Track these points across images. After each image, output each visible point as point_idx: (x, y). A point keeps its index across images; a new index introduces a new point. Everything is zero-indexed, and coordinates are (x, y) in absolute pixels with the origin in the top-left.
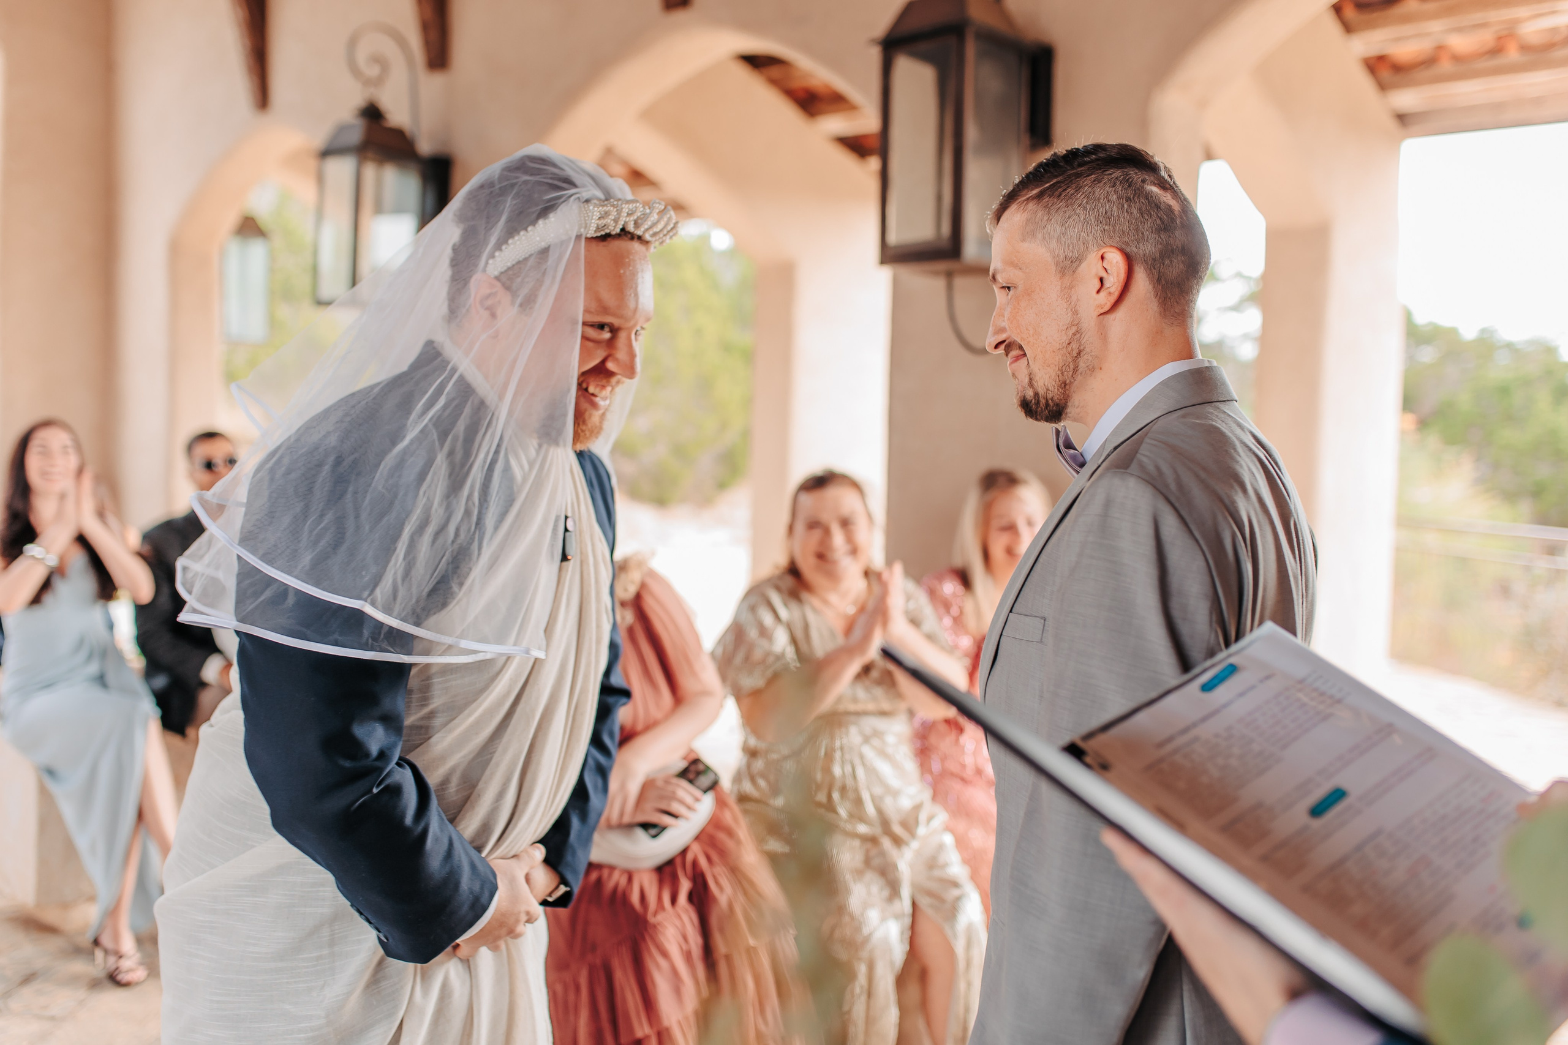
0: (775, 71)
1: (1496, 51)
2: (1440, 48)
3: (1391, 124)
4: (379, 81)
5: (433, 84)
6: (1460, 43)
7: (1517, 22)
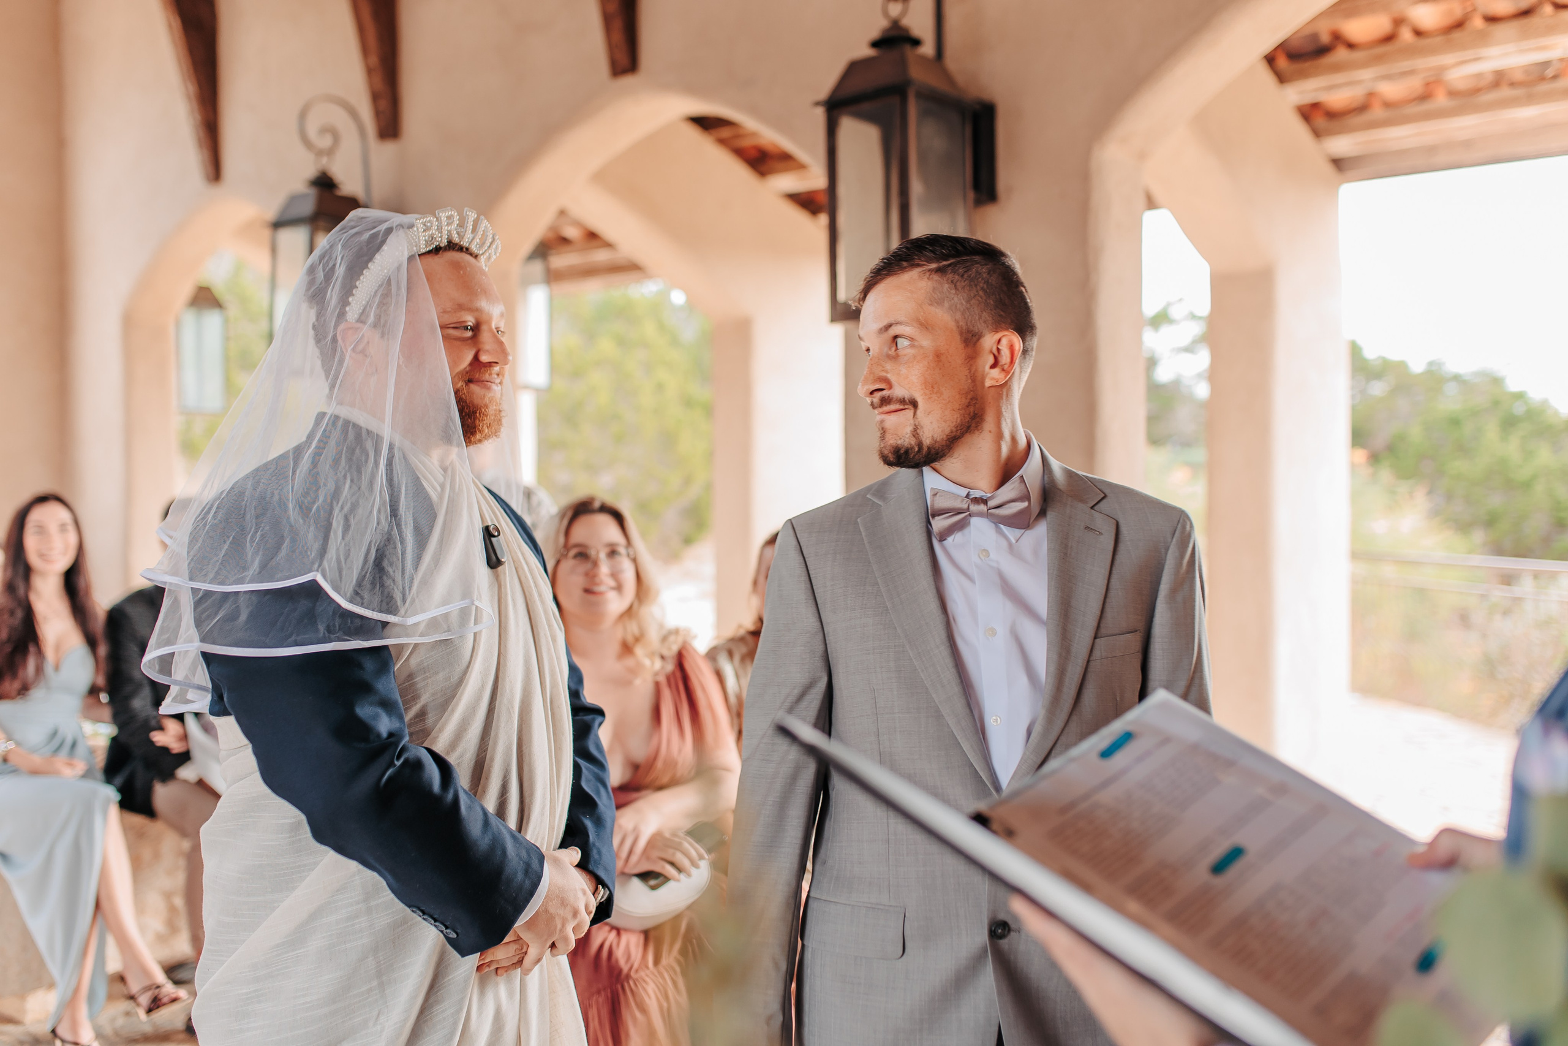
0: (725, 133)
1: (1425, 96)
2: (1371, 95)
3: (1329, 169)
4: (330, 152)
5: (384, 153)
6: (1390, 90)
7: (1444, 69)
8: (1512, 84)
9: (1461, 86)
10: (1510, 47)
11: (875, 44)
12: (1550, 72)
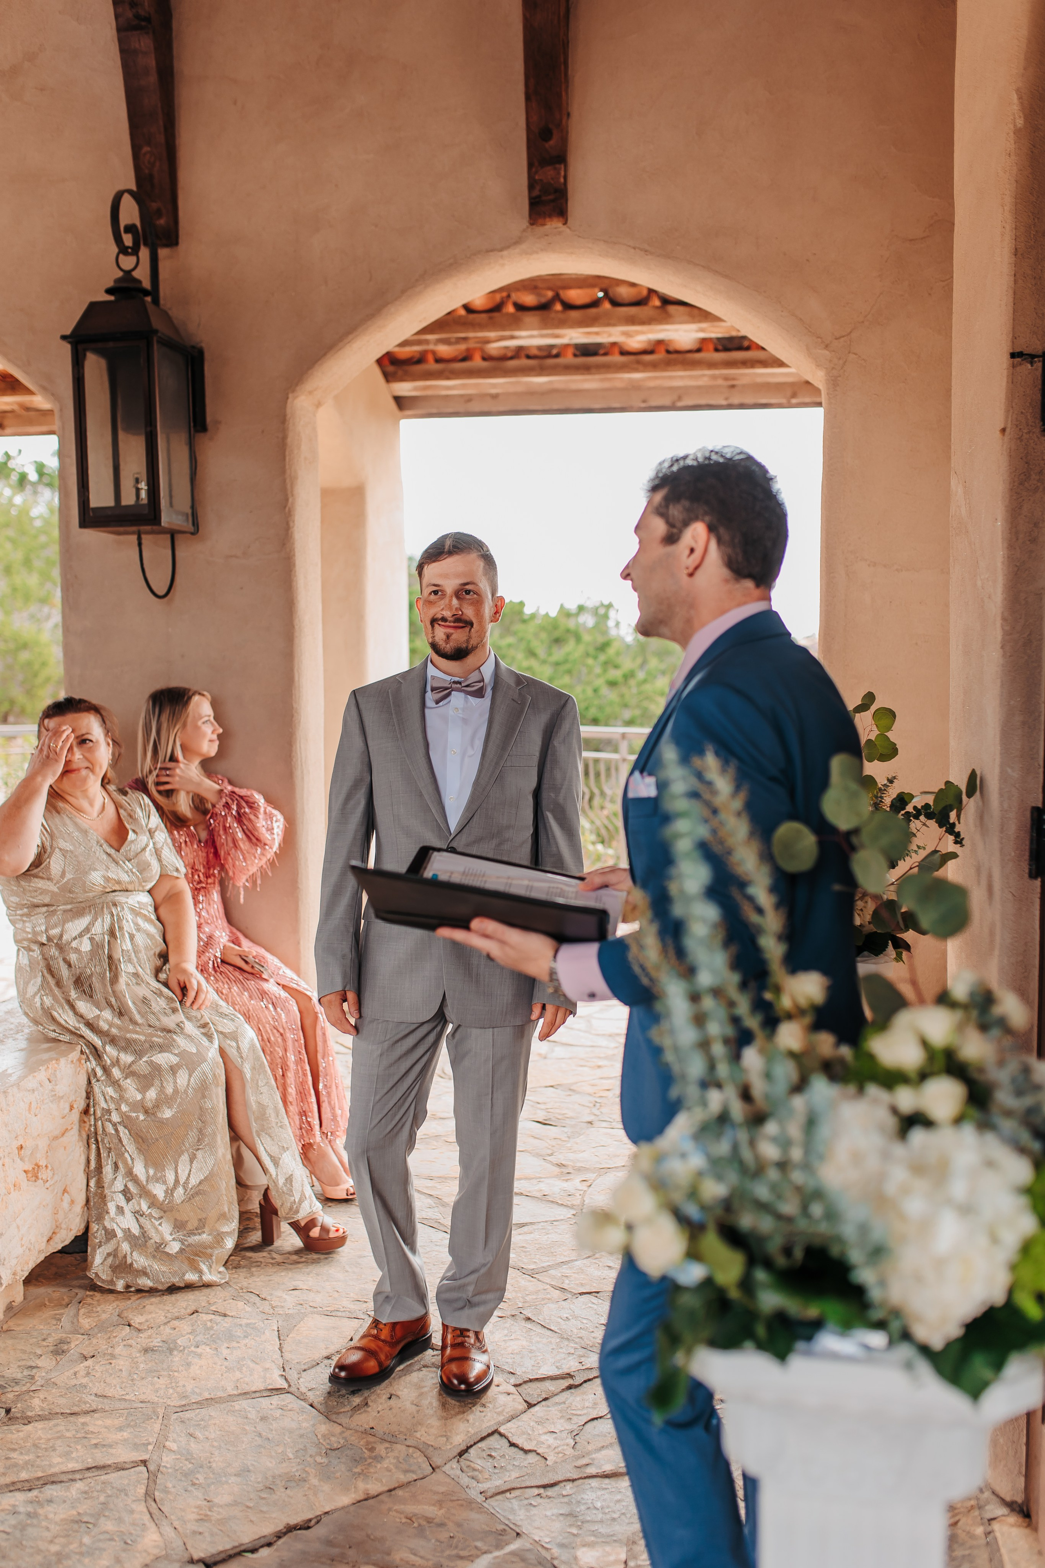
1: (466, 357)
3: (392, 404)
6: (444, 350)
7: (488, 341)
8: (528, 357)
9: (494, 353)
10: (535, 333)
11: (109, 291)
12: (554, 352)
